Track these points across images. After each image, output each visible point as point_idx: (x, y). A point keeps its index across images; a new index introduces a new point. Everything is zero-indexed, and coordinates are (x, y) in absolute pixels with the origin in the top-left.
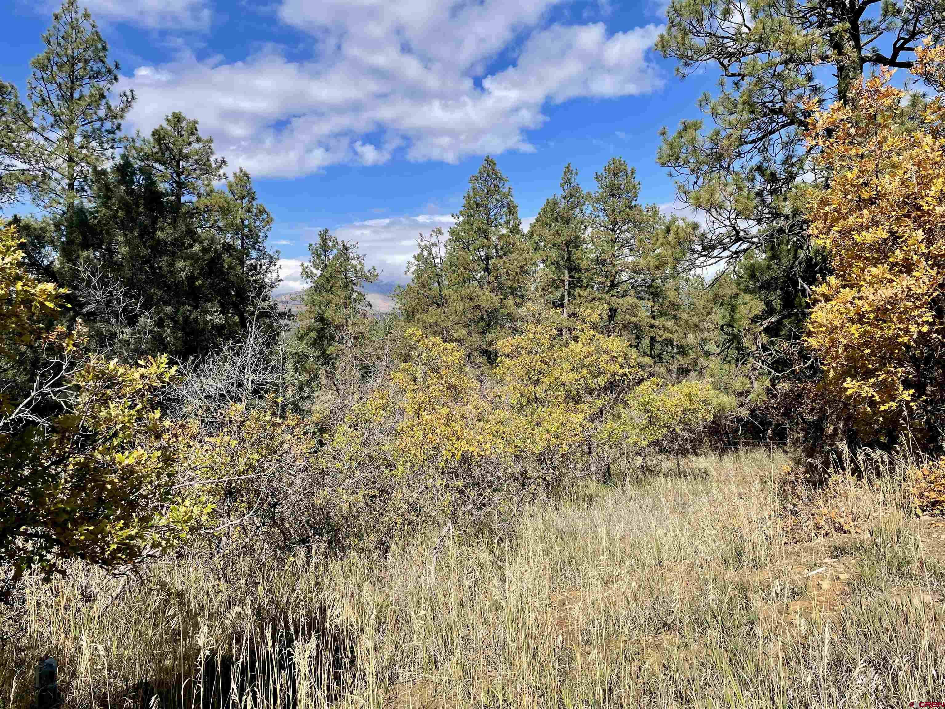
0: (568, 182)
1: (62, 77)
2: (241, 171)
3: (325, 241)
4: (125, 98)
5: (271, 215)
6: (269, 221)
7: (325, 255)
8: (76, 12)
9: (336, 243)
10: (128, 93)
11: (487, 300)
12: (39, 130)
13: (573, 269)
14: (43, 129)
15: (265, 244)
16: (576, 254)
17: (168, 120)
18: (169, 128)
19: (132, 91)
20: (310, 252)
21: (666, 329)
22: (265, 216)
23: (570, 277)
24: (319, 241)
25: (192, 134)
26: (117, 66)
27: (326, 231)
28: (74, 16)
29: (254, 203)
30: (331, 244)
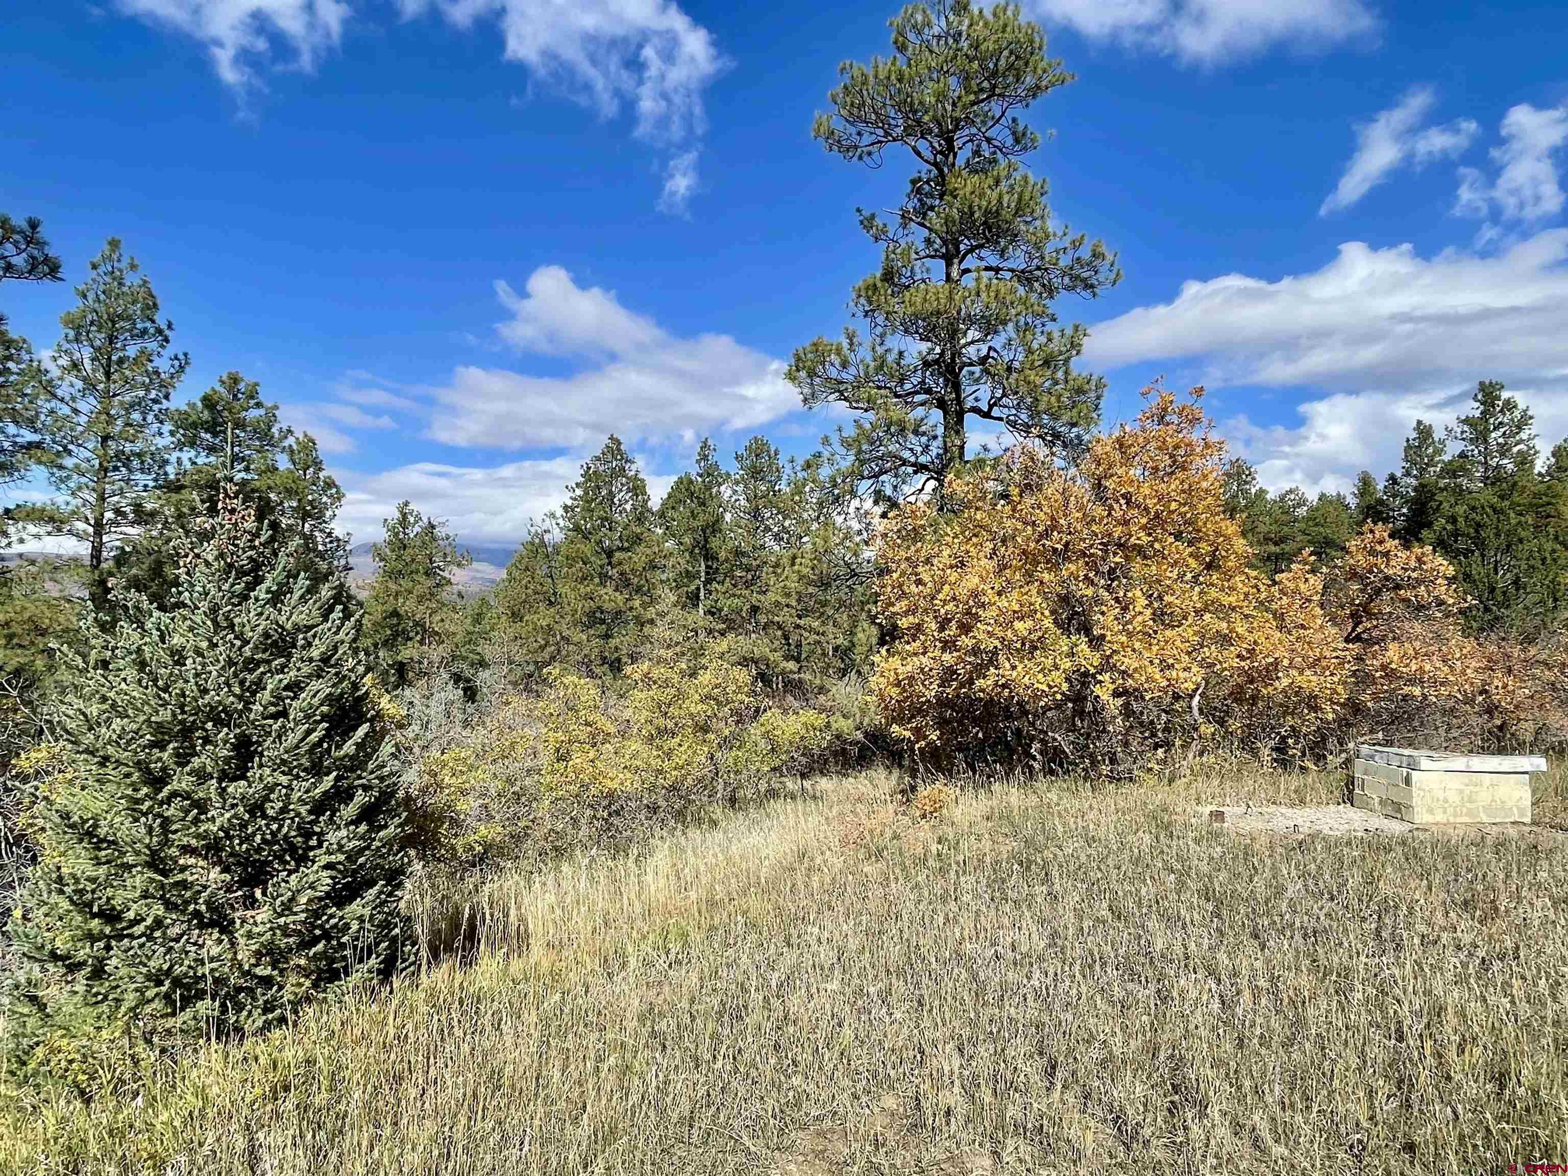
0: (705, 458)
1: (100, 338)
2: (306, 436)
3: (404, 516)
4: (176, 363)
5: (342, 490)
6: (339, 497)
7: (405, 533)
8: (119, 261)
9: (418, 518)
10: (181, 357)
11: (610, 600)
12: (67, 398)
13: (709, 556)
14: (73, 399)
15: (332, 526)
16: (714, 543)
17: (223, 382)
18: (222, 390)
19: (186, 355)
20: (385, 529)
21: (811, 630)
22: (334, 491)
23: (707, 567)
24: (397, 515)
25: (252, 397)
26: (170, 326)
27: (406, 504)
28: (116, 264)
29: (321, 475)
30: (412, 520)
